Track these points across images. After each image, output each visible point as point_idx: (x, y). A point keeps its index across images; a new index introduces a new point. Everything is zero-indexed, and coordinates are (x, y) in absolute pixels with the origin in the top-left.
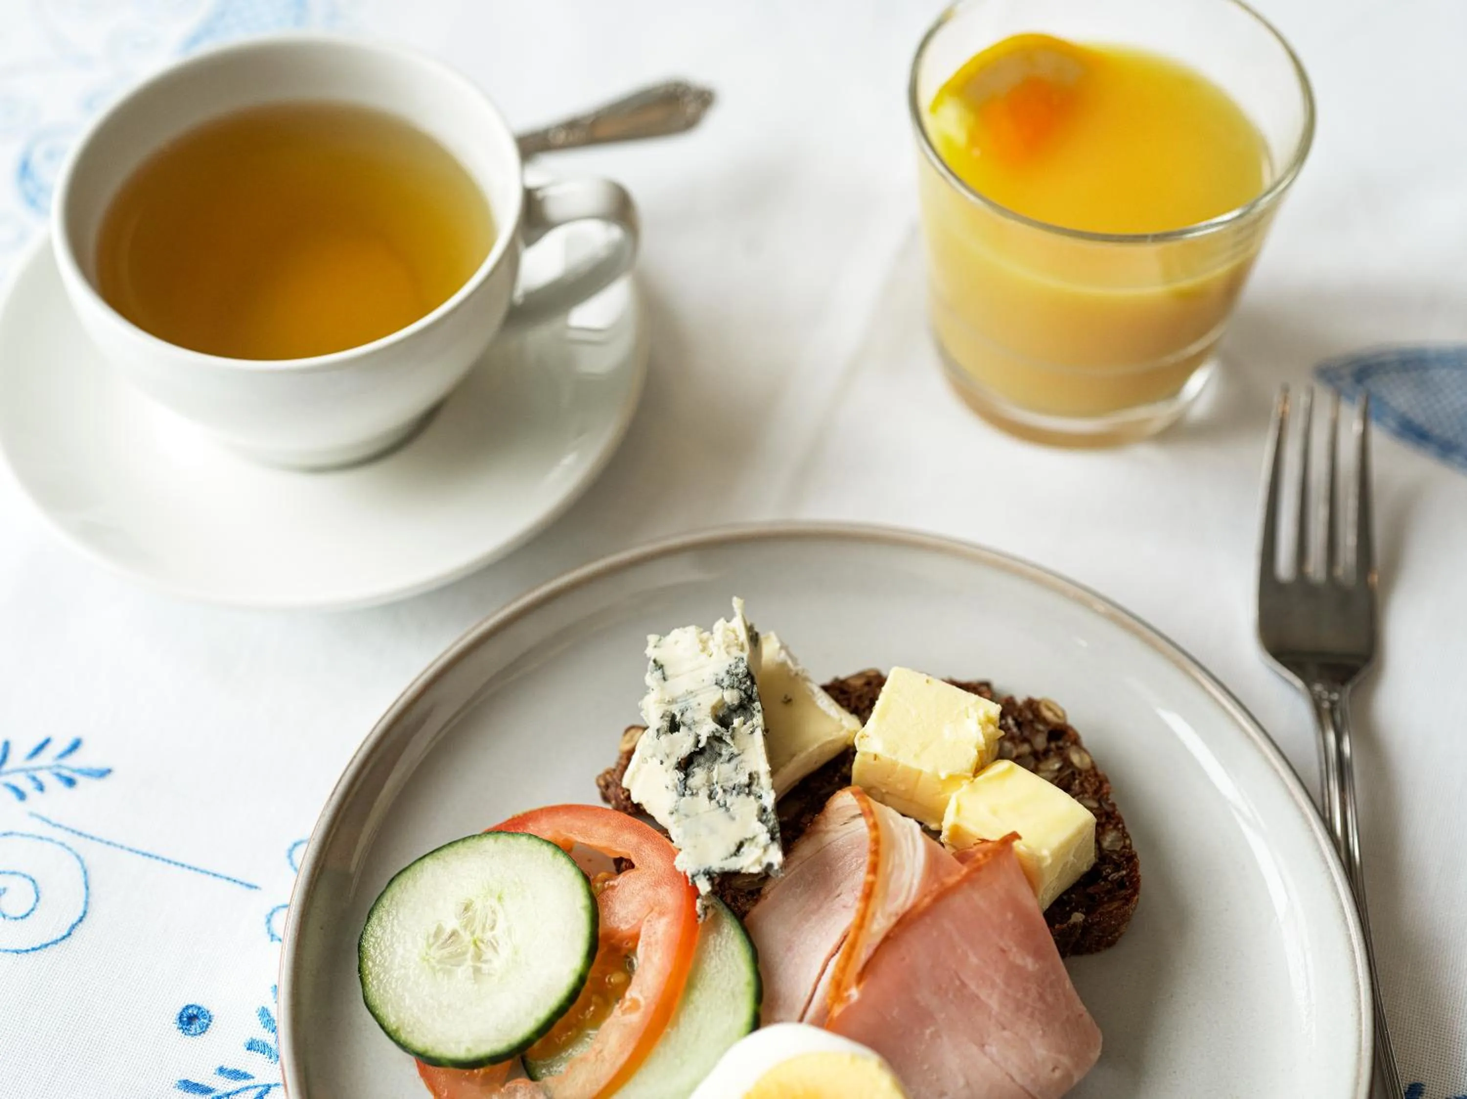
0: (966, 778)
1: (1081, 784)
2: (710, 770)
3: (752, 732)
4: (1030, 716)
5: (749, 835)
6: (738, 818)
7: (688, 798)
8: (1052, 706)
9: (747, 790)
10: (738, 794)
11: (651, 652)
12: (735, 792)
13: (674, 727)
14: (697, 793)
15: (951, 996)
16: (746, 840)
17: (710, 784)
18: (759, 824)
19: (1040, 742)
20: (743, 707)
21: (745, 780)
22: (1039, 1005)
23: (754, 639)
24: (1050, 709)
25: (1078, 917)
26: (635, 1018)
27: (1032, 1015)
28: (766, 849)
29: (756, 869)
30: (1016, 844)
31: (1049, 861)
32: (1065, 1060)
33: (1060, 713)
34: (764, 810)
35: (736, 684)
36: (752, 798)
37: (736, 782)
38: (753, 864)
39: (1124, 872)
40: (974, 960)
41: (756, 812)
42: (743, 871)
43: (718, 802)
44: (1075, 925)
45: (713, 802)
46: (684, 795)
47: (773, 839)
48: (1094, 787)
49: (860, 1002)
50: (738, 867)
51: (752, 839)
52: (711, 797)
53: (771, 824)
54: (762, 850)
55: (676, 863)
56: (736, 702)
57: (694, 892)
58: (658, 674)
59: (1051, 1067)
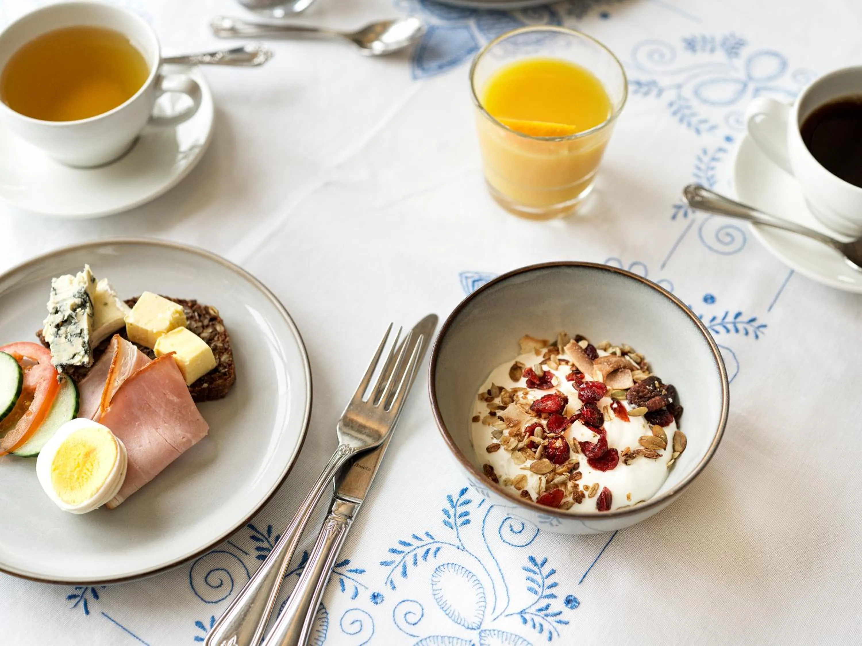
0: (163, 332)
1: (218, 338)
2: (67, 328)
3: (83, 314)
4: (204, 312)
5: (78, 352)
6: (75, 346)
7: (57, 338)
8: (214, 309)
9: (79, 335)
10: (76, 337)
11: (53, 285)
12: (75, 336)
13: (57, 312)
14: (61, 337)
15: (145, 410)
16: (77, 353)
17: (66, 333)
18: (82, 347)
19: (206, 322)
20: (83, 305)
21: (79, 331)
22: (179, 414)
23: (93, 280)
24: (212, 310)
25: (205, 385)
26: (31, 417)
27: (176, 418)
28: (83, 357)
29: (78, 364)
30: (174, 356)
31: (188, 363)
32: (189, 435)
33: (216, 311)
34: (84, 343)
35: (80, 296)
36: (81, 338)
37: (76, 332)
38: (78, 362)
39: (226, 370)
40: (153, 397)
41: (81, 343)
42: (75, 364)
43: (68, 340)
44: (204, 389)
45: (66, 339)
46: (56, 337)
47: (86, 353)
48: (223, 339)
49: (111, 412)
50: (72, 363)
51: (78, 353)
52: (66, 338)
53: (86, 348)
54: (82, 357)
55: (51, 362)
56: (80, 303)
57: (56, 372)
58: (54, 292)
59: (182, 437)
